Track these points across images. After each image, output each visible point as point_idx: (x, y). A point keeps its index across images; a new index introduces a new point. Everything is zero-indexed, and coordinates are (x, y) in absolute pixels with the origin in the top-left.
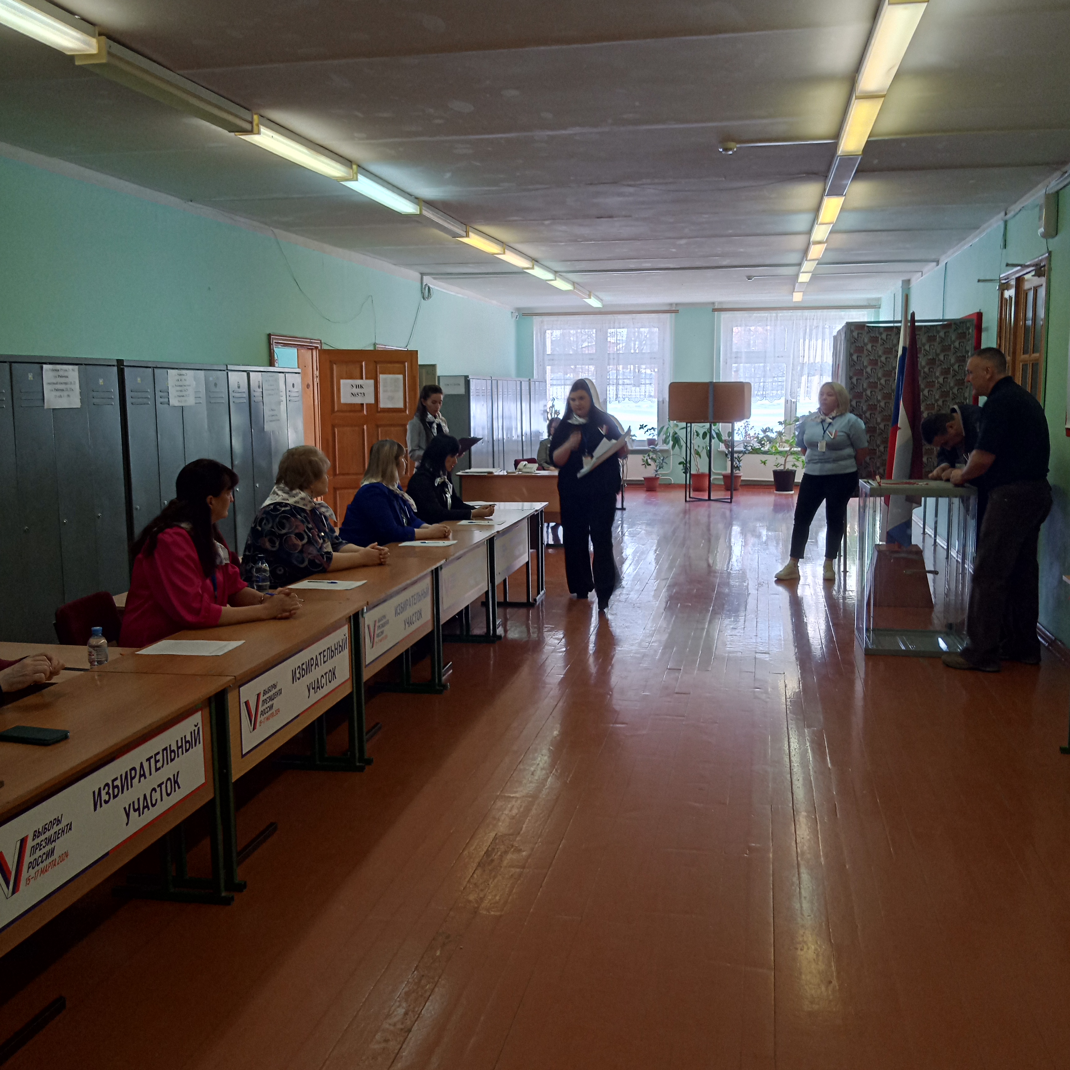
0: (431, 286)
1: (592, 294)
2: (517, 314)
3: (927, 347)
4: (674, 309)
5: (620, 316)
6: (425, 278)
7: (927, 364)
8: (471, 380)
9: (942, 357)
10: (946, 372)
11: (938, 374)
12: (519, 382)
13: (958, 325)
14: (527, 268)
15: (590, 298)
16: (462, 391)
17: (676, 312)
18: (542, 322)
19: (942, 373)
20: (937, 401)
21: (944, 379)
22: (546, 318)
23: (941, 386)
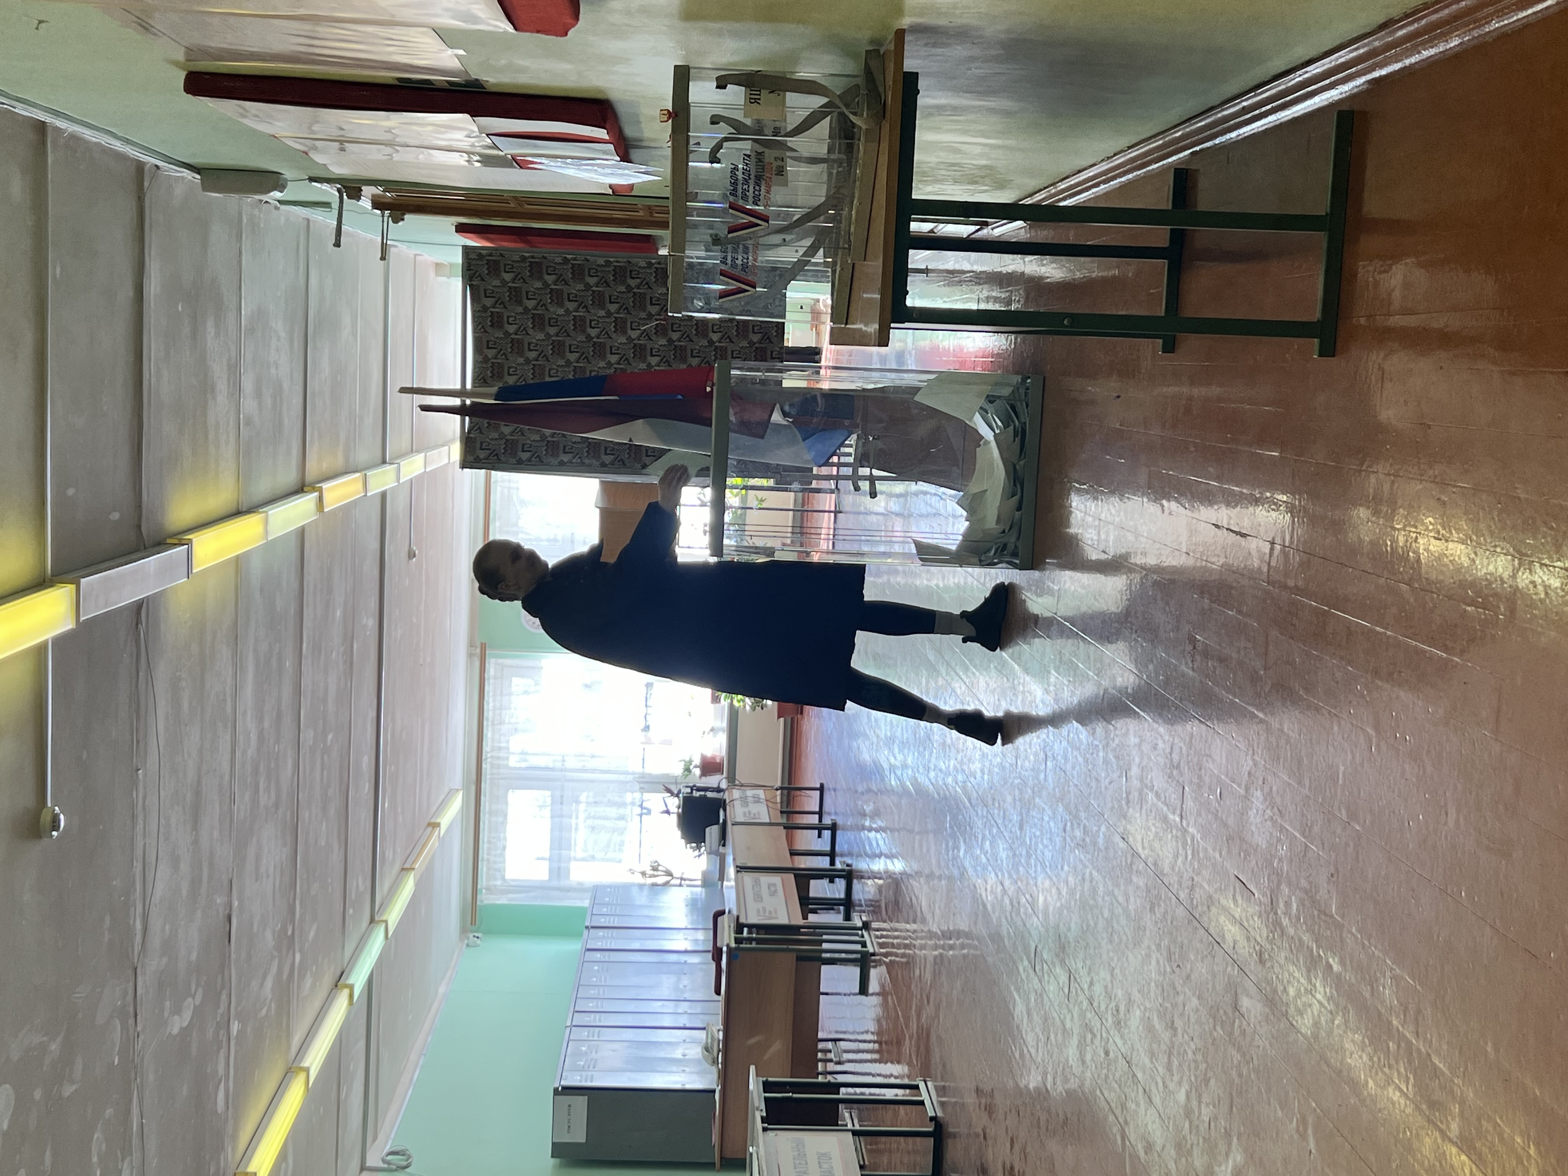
0: (387, 1149)
1: (432, 821)
2: (471, 936)
3: (512, 329)
4: (478, 651)
5: (486, 748)
6: (369, 1164)
7: (542, 329)
8: (564, 1083)
9: (530, 304)
10: (558, 297)
11: (561, 311)
12: (587, 953)
13: (474, 274)
14: (351, 996)
15: (438, 825)
16: (582, 1102)
17: (483, 647)
18: (488, 889)
19: (560, 304)
20: (609, 314)
21: (569, 301)
22: (482, 883)
23: (582, 305)
